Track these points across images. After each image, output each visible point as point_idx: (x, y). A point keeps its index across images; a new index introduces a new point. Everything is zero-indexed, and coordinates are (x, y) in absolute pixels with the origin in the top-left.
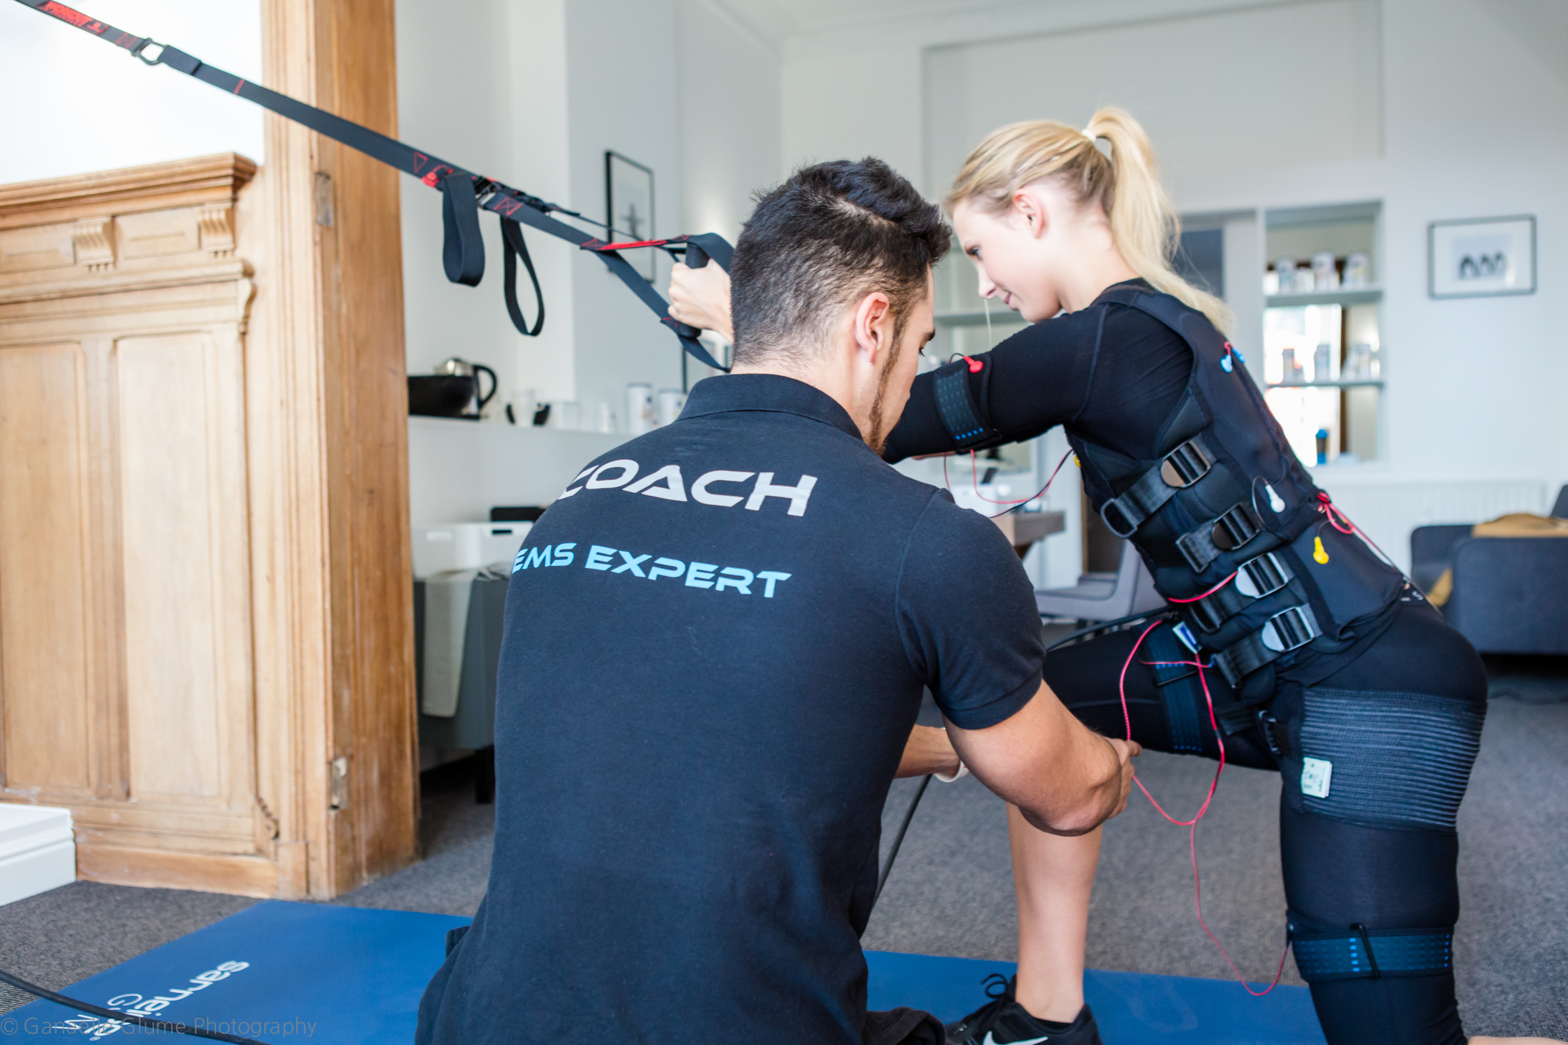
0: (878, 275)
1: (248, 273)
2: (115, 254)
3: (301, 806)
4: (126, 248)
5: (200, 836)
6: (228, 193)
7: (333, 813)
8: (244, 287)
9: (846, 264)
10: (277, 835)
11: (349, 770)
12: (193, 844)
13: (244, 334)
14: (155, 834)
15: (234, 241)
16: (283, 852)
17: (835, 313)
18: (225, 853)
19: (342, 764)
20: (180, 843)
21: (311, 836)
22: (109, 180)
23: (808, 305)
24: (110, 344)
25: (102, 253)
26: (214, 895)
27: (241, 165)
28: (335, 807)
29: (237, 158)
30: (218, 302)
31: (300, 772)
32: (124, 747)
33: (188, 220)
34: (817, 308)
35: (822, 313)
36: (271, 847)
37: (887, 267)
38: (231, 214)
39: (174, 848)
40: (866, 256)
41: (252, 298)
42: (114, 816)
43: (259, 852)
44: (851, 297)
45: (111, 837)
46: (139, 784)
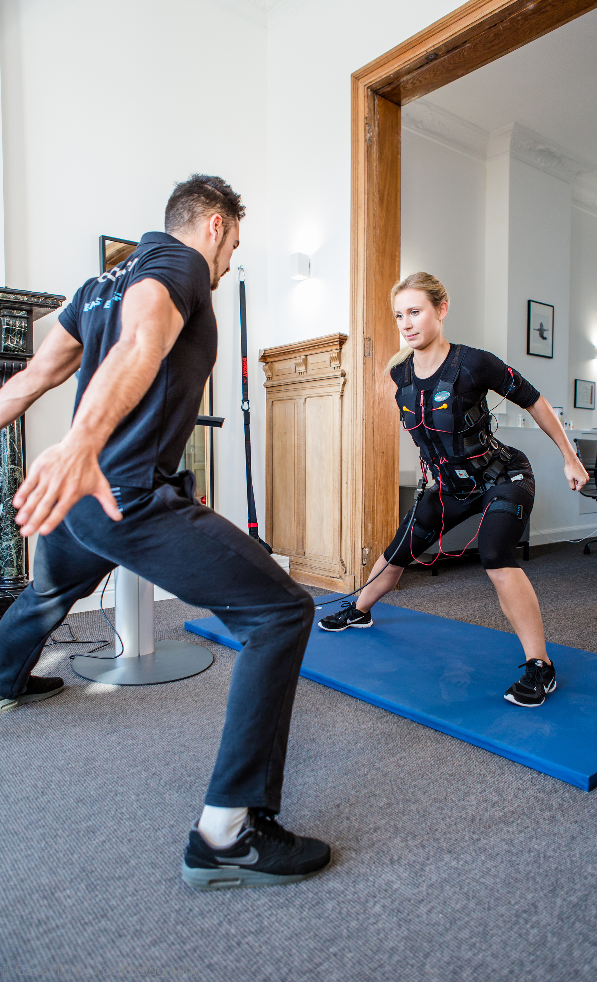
0: (219, 210)
1: (343, 375)
2: (306, 369)
3: (353, 563)
4: (310, 367)
5: (324, 570)
6: (338, 347)
7: (363, 566)
8: (342, 379)
9: (207, 203)
10: (345, 572)
11: (369, 552)
12: (322, 572)
13: (342, 396)
14: (312, 568)
15: (340, 363)
16: (347, 578)
17: (202, 219)
18: (330, 577)
19: (367, 550)
20: (318, 572)
21: (356, 574)
22: (304, 344)
23: (192, 216)
24: (304, 400)
25: (303, 369)
26: (327, 590)
27: (341, 337)
28: (364, 565)
29: (340, 335)
30: (334, 385)
31: (353, 551)
32: (304, 538)
33: (326, 357)
34: (195, 217)
35: (197, 219)
36: (343, 576)
37: (221, 208)
38: (339, 354)
39: (317, 573)
40: (214, 203)
41: (344, 384)
42: (301, 561)
43: (340, 577)
44: (208, 215)
45: (299, 567)
46: (308, 551)
